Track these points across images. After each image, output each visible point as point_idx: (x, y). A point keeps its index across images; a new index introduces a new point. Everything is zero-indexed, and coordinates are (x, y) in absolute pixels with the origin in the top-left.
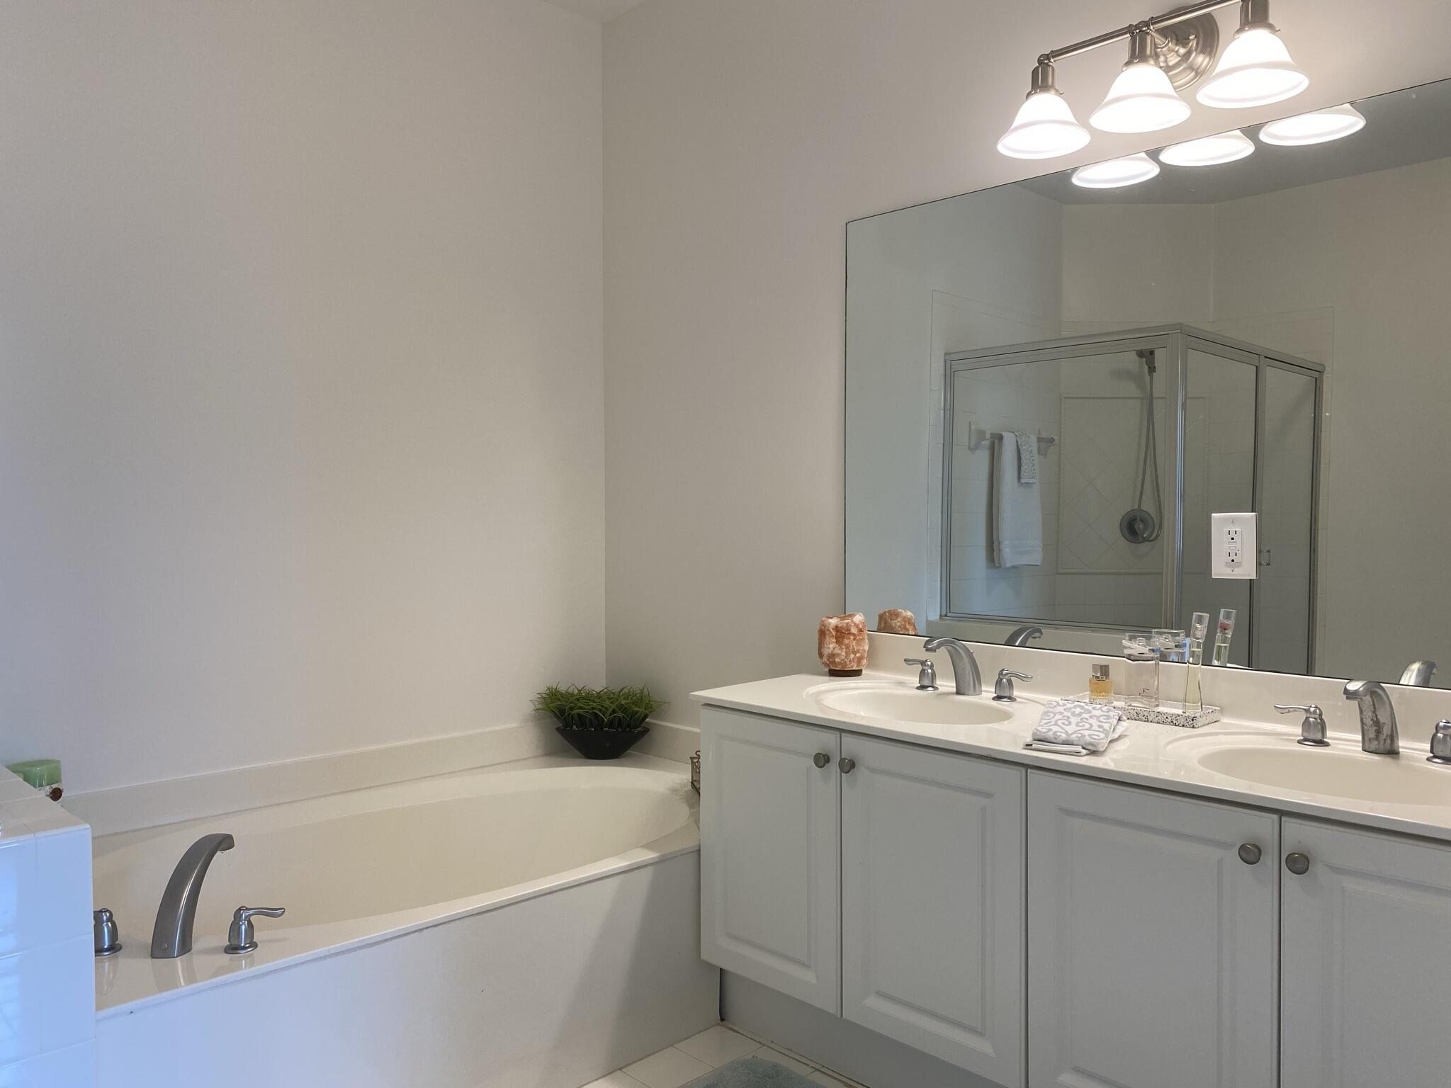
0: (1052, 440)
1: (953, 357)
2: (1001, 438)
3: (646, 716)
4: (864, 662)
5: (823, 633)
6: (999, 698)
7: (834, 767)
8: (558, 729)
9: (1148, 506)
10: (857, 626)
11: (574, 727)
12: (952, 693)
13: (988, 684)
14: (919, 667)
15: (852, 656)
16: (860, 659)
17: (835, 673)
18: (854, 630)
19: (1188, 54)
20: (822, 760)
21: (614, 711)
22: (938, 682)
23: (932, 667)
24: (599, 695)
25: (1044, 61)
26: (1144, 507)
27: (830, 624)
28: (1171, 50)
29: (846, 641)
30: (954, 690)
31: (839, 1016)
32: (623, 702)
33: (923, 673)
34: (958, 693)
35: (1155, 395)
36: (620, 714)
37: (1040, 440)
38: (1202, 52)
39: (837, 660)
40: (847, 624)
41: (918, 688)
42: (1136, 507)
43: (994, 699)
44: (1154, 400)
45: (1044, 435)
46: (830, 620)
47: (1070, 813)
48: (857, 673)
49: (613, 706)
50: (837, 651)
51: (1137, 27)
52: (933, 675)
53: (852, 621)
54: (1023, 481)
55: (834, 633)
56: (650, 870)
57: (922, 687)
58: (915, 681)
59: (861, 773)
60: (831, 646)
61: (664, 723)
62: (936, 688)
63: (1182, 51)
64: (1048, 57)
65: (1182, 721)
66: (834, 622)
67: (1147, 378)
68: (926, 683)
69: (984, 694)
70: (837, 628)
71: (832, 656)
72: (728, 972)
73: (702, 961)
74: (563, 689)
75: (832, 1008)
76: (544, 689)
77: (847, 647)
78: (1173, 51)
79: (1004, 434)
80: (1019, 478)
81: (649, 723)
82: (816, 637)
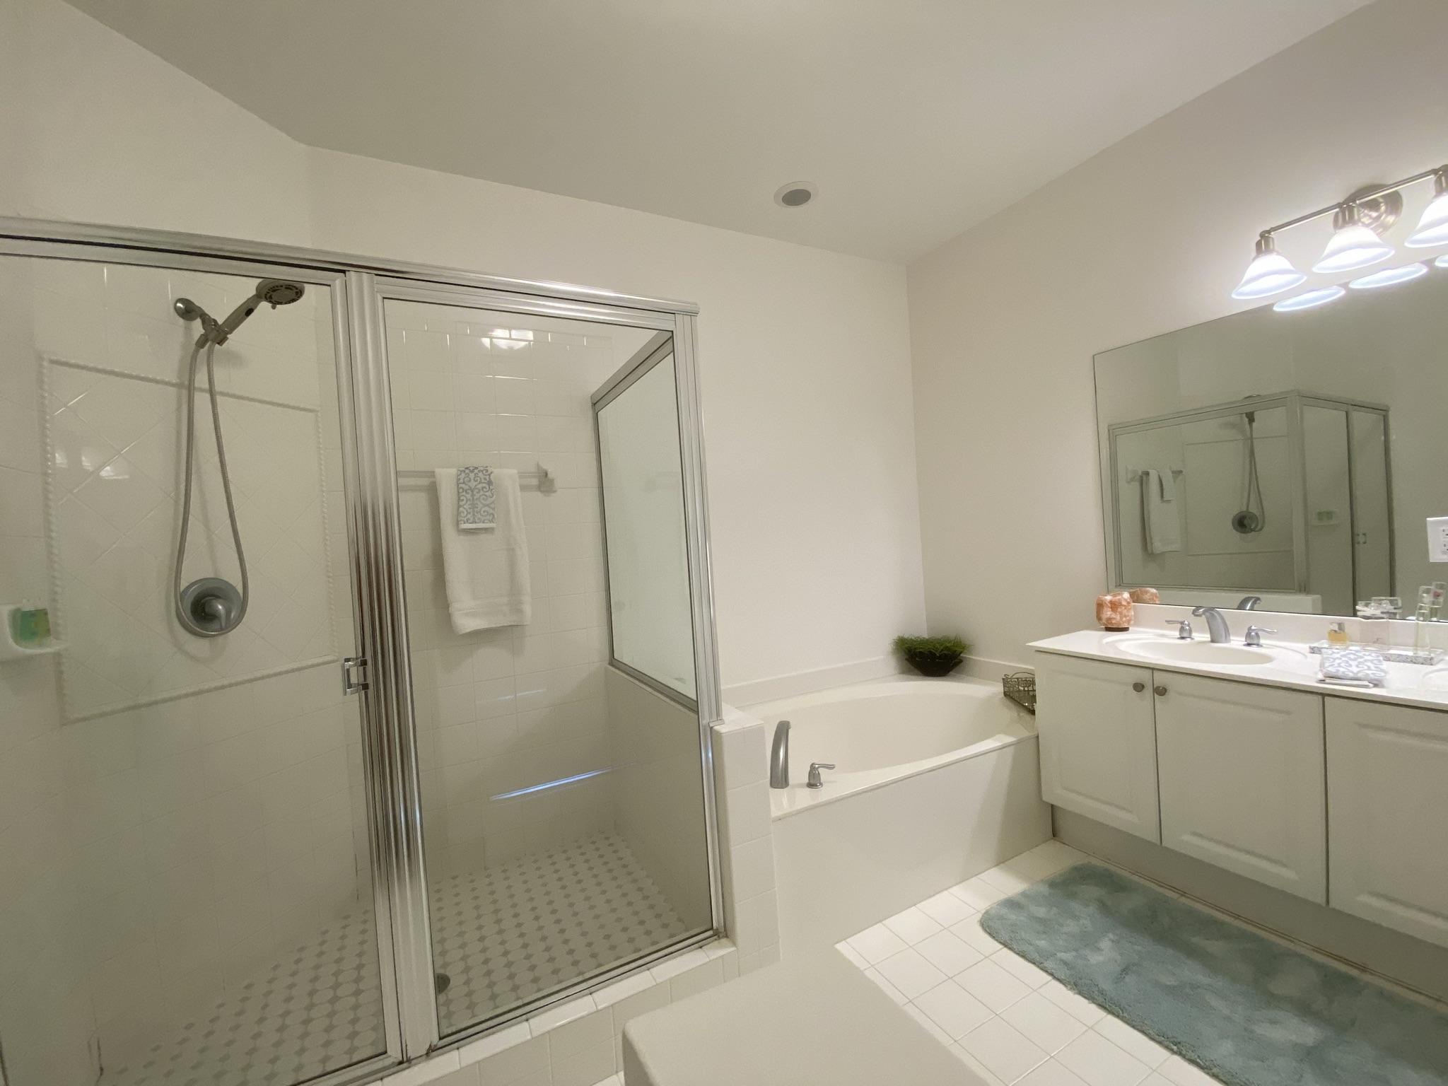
0: (1181, 472)
1: (1114, 427)
2: (1147, 474)
3: (960, 653)
4: (1132, 622)
5: (1100, 606)
6: (1249, 645)
7: (1148, 692)
8: (906, 659)
9: (1254, 509)
10: (1126, 600)
11: (917, 659)
12: (1208, 642)
13: (1237, 634)
14: (1179, 626)
15: (1124, 619)
16: (1129, 622)
17: (1108, 629)
18: (1124, 603)
19: (1378, 217)
20: (1139, 687)
21: (942, 650)
22: (1194, 635)
23: (1189, 625)
24: (927, 640)
25: (1265, 236)
26: (1250, 510)
27: (1106, 600)
28: (1366, 215)
29: (1119, 610)
30: (1209, 639)
31: (1158, 843)
32: (948, 645)
33: (1182, 630)
34: (1213, 641)
35: (1254, 436)
36: (945, 652)
37: (1173, 472)
38: (1391, 213)
39: (1113, 622)
40: (1119, 599)
41: (1178, 638)
42: (1245, 509)
43: (1244, 645)
44: (1255, 441)
45: (1175, 469)
46: (1106, 597)
47: (1366, 726)
48: (1126, 629)
49: (942, 648)
50: (1113, 616)
51: (1344, 203)
52: (1190, 631)
53: (1122, 598)
54: (1165, 499)
55: (1109, 605)
56: (1012, 747)
57: (1183, 638)
58: (1177, 634)
59: (1171, 695)
60: (1108, 613)
61: (973, 657)
62: (1192, 639)
63: (1374, 214)
64: (1269, 232)
65: (1421, 660)
66: (1108, 598)
67: (1247, 426)
68: (1185, 635)
69: (1232, 642)
70: (1111, 602)
71: (1109, 619)
72: (1059, 808)
73: (1044, 802)
74: (906, 636)
75: (1154, 838)
76: (895, 636)
77: (1121, 613)
78: (1368, 215)
79: (1151, 471)
80: (1162, 496)
81: (962, 657)
82: (1094, 607)
